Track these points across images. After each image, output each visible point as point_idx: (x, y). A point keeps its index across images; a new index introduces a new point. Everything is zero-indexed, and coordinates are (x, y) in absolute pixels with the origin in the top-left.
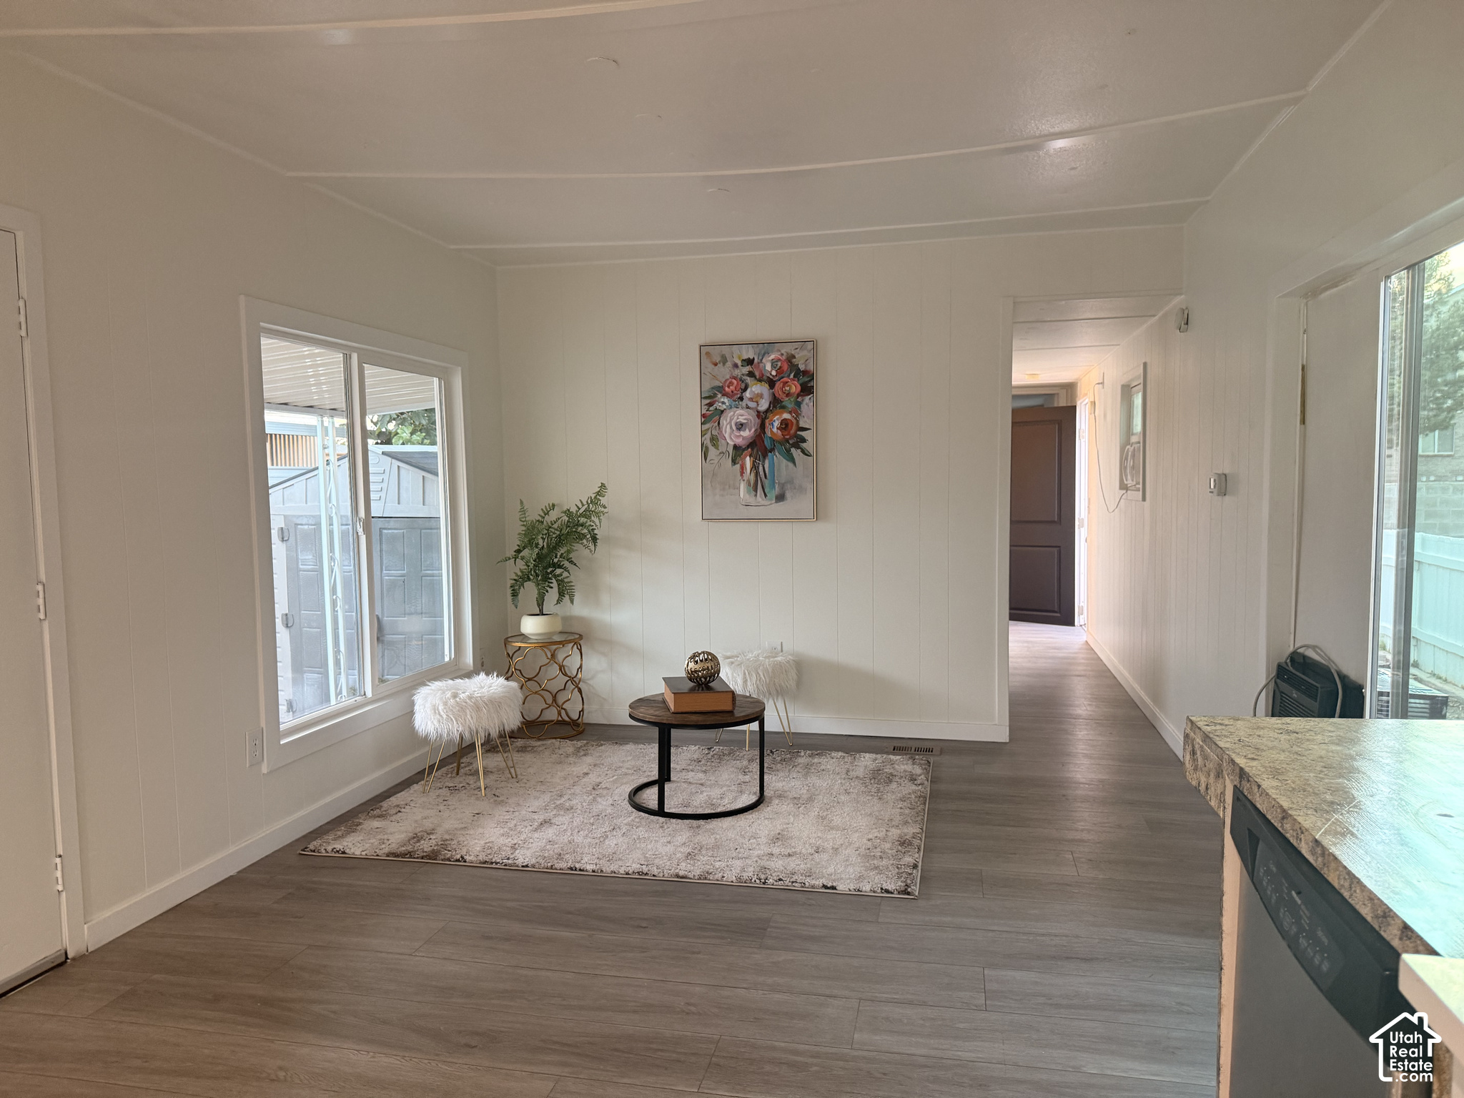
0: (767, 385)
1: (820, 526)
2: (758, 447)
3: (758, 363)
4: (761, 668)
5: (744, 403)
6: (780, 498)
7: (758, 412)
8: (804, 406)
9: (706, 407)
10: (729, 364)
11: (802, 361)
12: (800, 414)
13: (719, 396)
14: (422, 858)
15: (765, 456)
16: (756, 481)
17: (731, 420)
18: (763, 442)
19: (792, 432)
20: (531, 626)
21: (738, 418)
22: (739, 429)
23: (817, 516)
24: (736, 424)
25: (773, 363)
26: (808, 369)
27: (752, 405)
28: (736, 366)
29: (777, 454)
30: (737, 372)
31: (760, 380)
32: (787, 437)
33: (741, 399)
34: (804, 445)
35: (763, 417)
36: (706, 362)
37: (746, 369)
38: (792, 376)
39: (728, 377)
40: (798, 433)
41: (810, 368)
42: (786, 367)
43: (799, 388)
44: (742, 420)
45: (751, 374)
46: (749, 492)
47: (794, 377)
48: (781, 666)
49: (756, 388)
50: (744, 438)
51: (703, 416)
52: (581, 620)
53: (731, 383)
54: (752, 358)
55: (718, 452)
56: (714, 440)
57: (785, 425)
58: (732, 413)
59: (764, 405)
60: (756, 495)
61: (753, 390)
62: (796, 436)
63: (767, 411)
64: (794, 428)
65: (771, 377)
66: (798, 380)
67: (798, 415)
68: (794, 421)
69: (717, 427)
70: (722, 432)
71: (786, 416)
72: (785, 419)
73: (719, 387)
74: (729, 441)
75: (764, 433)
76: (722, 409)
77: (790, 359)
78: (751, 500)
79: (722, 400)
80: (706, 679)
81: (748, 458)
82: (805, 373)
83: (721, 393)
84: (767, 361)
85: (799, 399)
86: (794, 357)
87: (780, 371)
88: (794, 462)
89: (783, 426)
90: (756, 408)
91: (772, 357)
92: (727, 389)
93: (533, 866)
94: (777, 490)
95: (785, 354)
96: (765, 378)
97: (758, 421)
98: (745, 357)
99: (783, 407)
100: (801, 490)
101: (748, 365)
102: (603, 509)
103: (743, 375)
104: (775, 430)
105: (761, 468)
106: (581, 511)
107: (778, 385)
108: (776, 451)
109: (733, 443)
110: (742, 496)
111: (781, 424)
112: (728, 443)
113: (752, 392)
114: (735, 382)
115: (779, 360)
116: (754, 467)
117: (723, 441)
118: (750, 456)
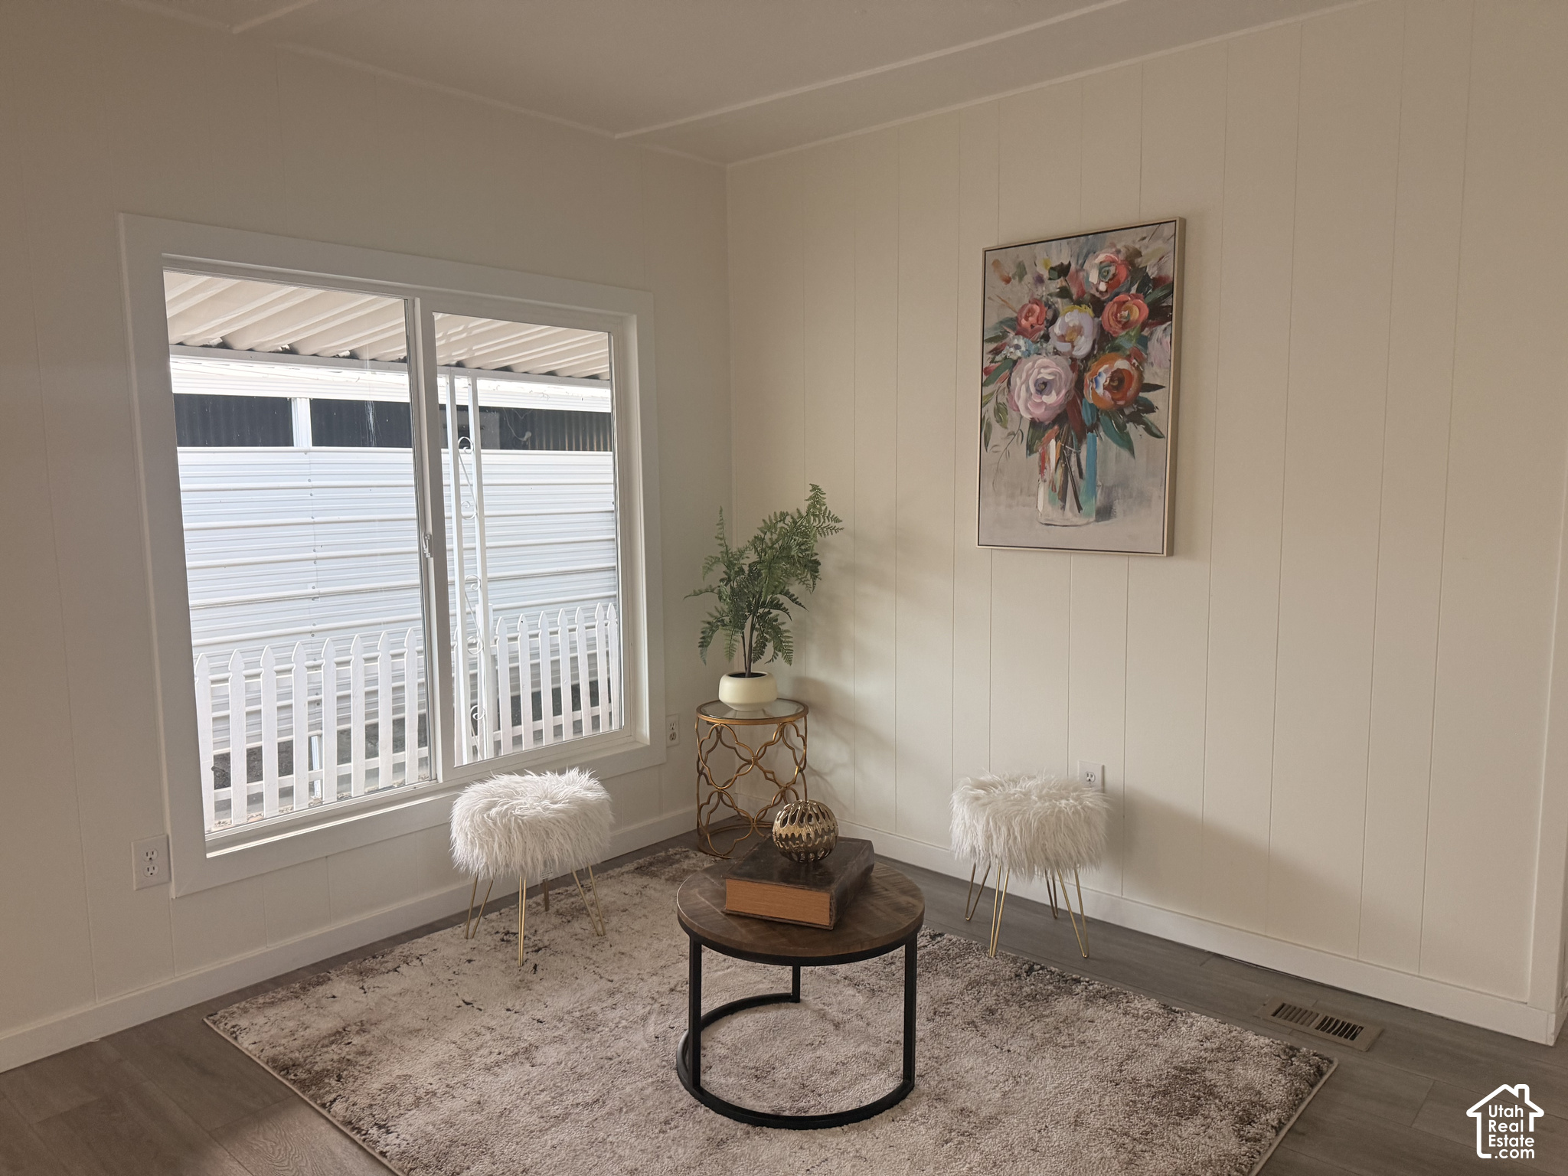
0: (1090, 311)
1: (1176, 565)
2: (1072, 422)
3: (1077, 271)
5: (1049, 346)
6: (1105, 513)
7: (1073, 359)
8: (1153, 346)
9: (990, 356)
10: (1029, 278)
11: (1154, 261)
12: (1146, 360)
13: (1012, 334)
15: (1081, 439)
16: (1065, 483)
17: (1028, 376)
18: (1080, 413)
19: (1131, 393)
21: (1039, 373)
22: (1040, 392)
23: (1170, 547)
24: (1036, 383)
25: (1103, 269)
26: (1163, 274)
27: (1064, 347)
28: (1040, 280)
29: (1102, 433)
30: (1042, 291)
31: (1079, 302)
32: (1121, 403)
33: (1046, 338)
35: (1080, 368)
36: (994, 278)
37: (1055, 285)
38: (1133, 291)
39: (1026, 301)
40: (1141, 394)
41: (1169, 270)
42: (1123, 273)
43: (1146, 311)
44: (1046, 374)
45: (1064, 293)
46: (1052, 502)
47: (1137, 291)
49: (1073, 317)
50: (1048, 407)
51: (985, 371)
53: (1031, 311)
54: (1066, 263)
55: (1007, 432)
56: (1000, 411)
57: (1118, 381)
58: (1030, 364)
59: (1083, 347)
60: (1063, 507)
61: (1067, 320)
62: (1136, 400)
63: (1088, 357)
64: (1134, 385)
65: (1097, 295)
66: (1145, 296)
67: (1142, 360)
68: (1135, 373)
69: (1006, 389)
70: (1012, 397)
71: (1121, 364)
72: (1118, 371)
73: (1011, 319)
74: (1023, 412)
75: (1082, 396)
76: (1015, 358)
77: (1132, 257)
78: (1055, 515)
79: (1016, 342)
81: (1053, 442)
82: (1159, 282)
83: (1014, 329)
84: (1092, 267)
85: (1146, 332)
86: (1139, 254)
87: (1113, 283)
88: (1131, 450)
89: (1115, 384)
90: (1070, 353)
91: (1101, 257)
92: (1023, 322)
94: (1100, 499)
95: (1123, 250)
96: (1087, 297)
97: (1072, 376)
98: (1055, 263)
99: (1117, 349)
100: (1143, 499)
101: (1059, 277)
103: (1051, 295)
104: (1100, 391)
105: (1073, 459)
107: (1110, 309)
108: (1101, 428)
109: (1027, 416)
110: (1040, 508)
111: (1112, 380)
112: (1022, 417)
113: (1065, 324)
114: (1037, 308)
115: (1113, 262)
116: (1063, 457)
117: (1014, 414)
118: (1057, 439)
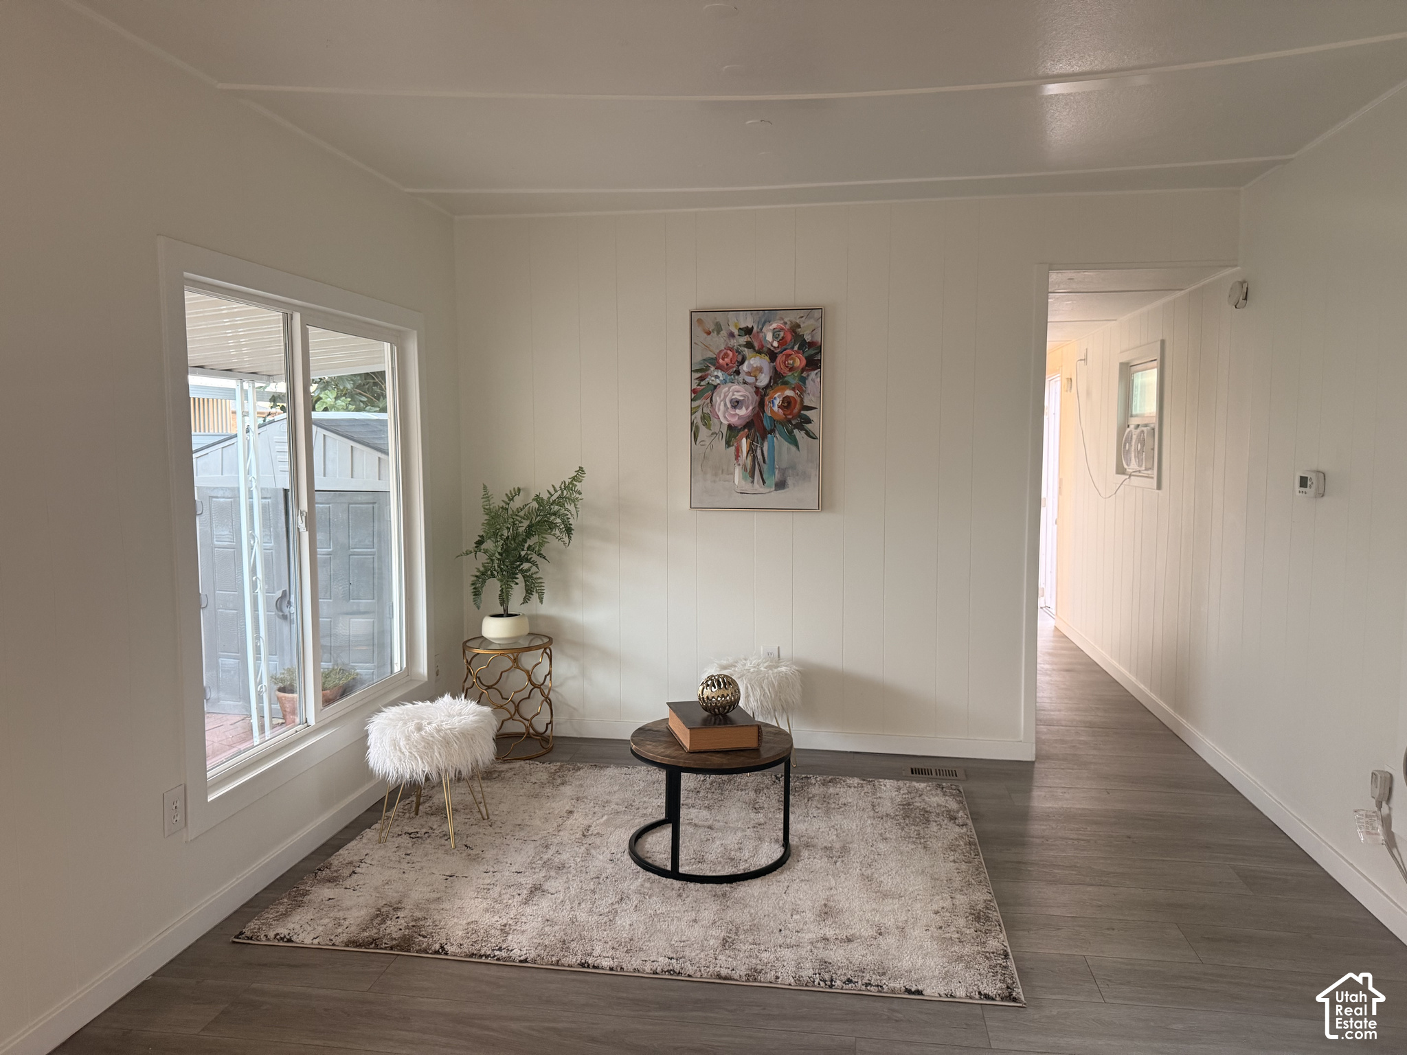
0: (767, 358)
1: (823, 517)
2: (757, 428)
3: (758, 332)
4: (766, 681)
5: (740, 378)
6: (781, 485)
7: (757, 388)
8: (809, 383)
9: (697, 381)
10: (724, 333)
11: (808, 332)
12: (805, 391)
13: (712, 368)
14: (391, 948)
15: (764, 438)
16: (754, 465)
17: (725, 397)
18: (762, 422)
19: (796, 411)
20: (495, 629)
21: (733, 395)
22: (734, 407)
23: (823, 505)
24: (731, 401)
25: (775, 333)
26: (815, 340)
27: (750, 379)
28: (732, 335)
29: (777, 435)
30: (733, 342)
31: (759, 352)
32: (790, 417)
33: (738, 373)
34: (808, 426)
35: (762, 394)
36: (698, 331)
37: (743, 340)
38: (796, 348)
39: (722, 347)
40: (802, 412)
41: (818, 339)
42: (789, 337)
43: (804, 362)
44: (738, 396)
45: (749, 345)
46: (744, 478)
47: (798, 348)
48: (787, 678)
49: (756, 361)
50: (740, 417)
51: (693, 391)
52: (548, 619)
53: (726, 355)
54: (750, 326)
55: (711, 432)
56: (706, 419)
57: (787, 403)
58: (727, 389)
59: (763, 380)
60: (753, 482)
61: (752, 362)
62: (799, 415)
63: (767, 387)
64: (798, 406)
65: (772, 348)
66: (804, 352)
67: (802, 391)
68: (798, 399)
69: (710, 404)
70: (714, 410)
71: (789, 393)
72: (787, 397)
73: (712, 358)
74: (722, 420)
75: (764, 412)
76: (716, 384)
77: (795, 328)
78: (747, 486)
79: (716, 374)
80: (725, 709)
81: (744, 440)
82: (811, 345)
83: (714, 365)
84: (768, 331)
85: (804, 374)
86: (799, 326)
87: (782, 342)
88: (797, 445)
89: (786, 405)
90: (754, 383)
91: (774, 325)
92: (721, 361)
93: (534, 961)
94: (777, 476)
95: (789, 323)
96: (765, 349)
97: (757, 398)
98: (743, 326)
99: (786, 383)
100: (805, 477)
101: (746, 335)
102: (578, 496)
103: (740, 345)
104: (776, 409)
105: (759, 451)
106: (554, 498)
107: (780, 358)
108: (777, 432)
109: (726, 423)
110: (736, 482)
111: (783, 402)
112: (721, 423)
113: (750, 365)
114: (730, 353)
115: (782, 329)
116: (751, 450)
117: (716, 420)
118: (747, 437)
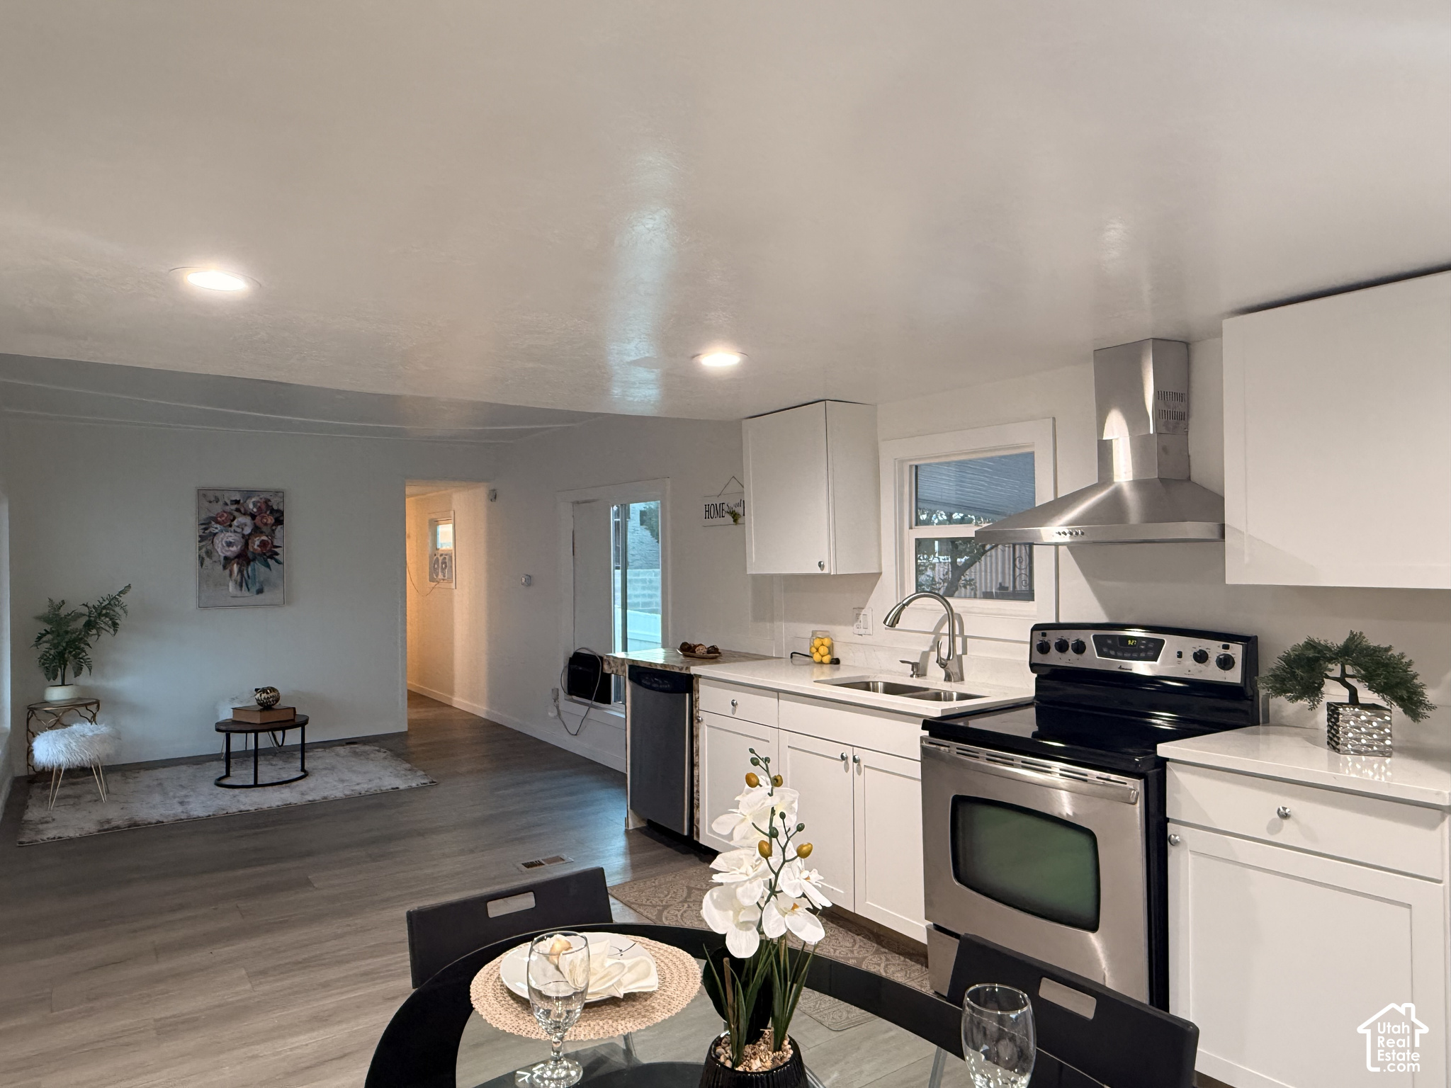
0: (250, 518)
1: (285, 609)
2: (244, 558)
5: (232, 529)
6: (260, 591)
7: (243, 535)
8: (276, 532)
10: (221, 503)
11: (275, 504)
13: (213, 523)
15: (248, 564)
16: (242, 580)
17: (222, 539)
18: (247, 554)
19: (268, 549)
20: (55, 694)
21: (228, 539)
22: (228, 546)
23: (286, 602)
24: (226, 542)
25: (255, 504)
27: (239, 530)
28: (226, 504)
29: (257, 562)
31: (245, 514)
32: (265, 552)
33: (231, 526)
34: (276, 557)
35: (247, 539)
36: (203, 501)
38: (268, 512)
39: (220, 511)
40: (273, 549)
41: (281, 508)
42: (264, 507)
43: (274, 521)
44: (230, 539)
45: (238, 510)
46: (236, 588)
47: (270, 513)
49: (241, 519)
50: (232, 552)
51: (200, 536)
53: (222, 516)
54: (238, 499)
55: (212, 561)
56: (209, 554)
57: (263, 544)
58: (223, 535)
59: (247, 531)
60: (241, 590)
62: (270, 551)
63: (250, 535)
64: (270, 546)
65: (253, 512)
66: (273, 515)
67: (273, 537)
68: (270, 541)
69: (211, 544)
70: (215, 548)
71: (264, 538)
72: (263, 540)
73: (213, 517)
74: (221, 554)
75: (248, 549)
77: (267, 501)
78: (239, 593)
79: (215, 526)
80: (271, 703)
81: (235, 565)
82: (278, 511)
83: (214, 521)
84: (250, 502)
85: (274, 528)
86: (270, 501)
87: (260, 509)
88: (270, 568)
90: (241, 532)
91: (253, 500)
92: (219, 519)
94: (257, 586)
96: (248, 513)
97: (243, 541)
98: (234, 499)
99: (262, 532)
100: (275, 586)
101: (235, 504)
102: (123, 603)
103: (231, 510)
104: (256, 547)
105: (245, 572)
106: (103, 605)
107: (258, 518)
108: (257, 560)
109: (222, 555)
110: (231, 591)
111: (260, 543)
112: (219, 555)
113: (238, 522)
114: (225, 515)
115: (258, 502)
116: (240, 571)
117: (216, 554)
118: (238, 564)
